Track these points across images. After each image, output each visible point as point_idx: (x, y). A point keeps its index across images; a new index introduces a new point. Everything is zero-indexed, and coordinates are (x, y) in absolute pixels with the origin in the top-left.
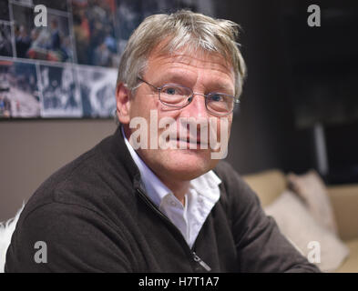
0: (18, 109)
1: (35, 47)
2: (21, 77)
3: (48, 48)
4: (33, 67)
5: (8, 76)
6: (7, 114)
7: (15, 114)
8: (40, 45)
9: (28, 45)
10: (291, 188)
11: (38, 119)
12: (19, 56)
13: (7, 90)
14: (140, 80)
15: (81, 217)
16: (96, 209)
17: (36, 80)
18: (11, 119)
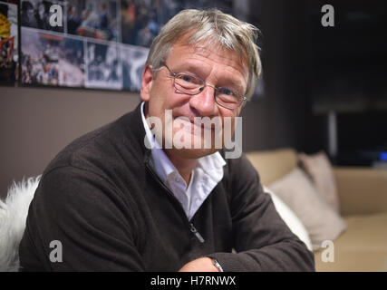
0: (65, 78)
1: (84, 25)
2: (70, 51)
3: (96, 27)
4: (81, 43)
5: (58, 49)
6: (54, 82)
7: (61, 82)
8: (89, 25)
9: (78, 24)
10: (301, 166)
11: (82, 88)
12: (69, 33)
13: (56, 61)
14: (163, 64)
15: (91, 182)
16: (106, 176)
17: (83, 54)
18: (58, 87)
